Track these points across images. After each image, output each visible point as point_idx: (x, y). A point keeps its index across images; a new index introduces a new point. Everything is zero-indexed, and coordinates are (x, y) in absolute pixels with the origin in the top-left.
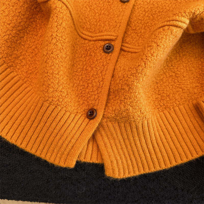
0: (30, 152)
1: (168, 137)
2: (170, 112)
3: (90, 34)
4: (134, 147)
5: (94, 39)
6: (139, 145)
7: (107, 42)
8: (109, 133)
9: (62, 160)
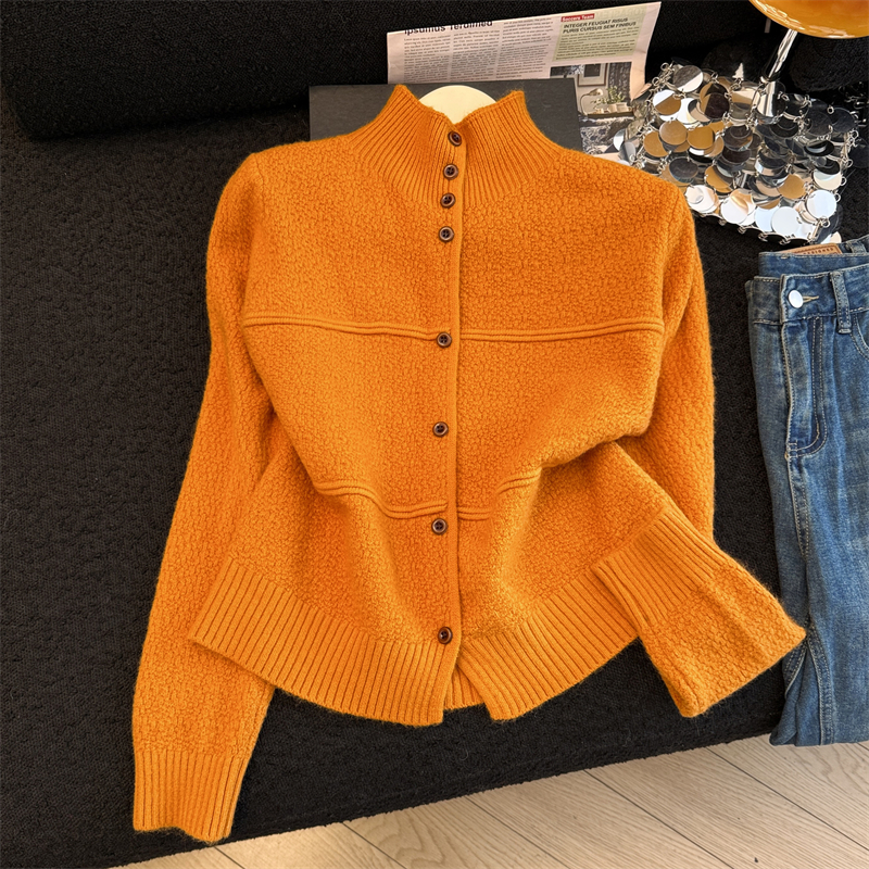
0: (373, 717)
1: (567, 633)
2: (560, 594)
3: (404, 509)
4: (521, 664)
5: (414, 514)
6: (527, 660)
7: (435, 517)
8: (478, 656)
9: (423, 716)
